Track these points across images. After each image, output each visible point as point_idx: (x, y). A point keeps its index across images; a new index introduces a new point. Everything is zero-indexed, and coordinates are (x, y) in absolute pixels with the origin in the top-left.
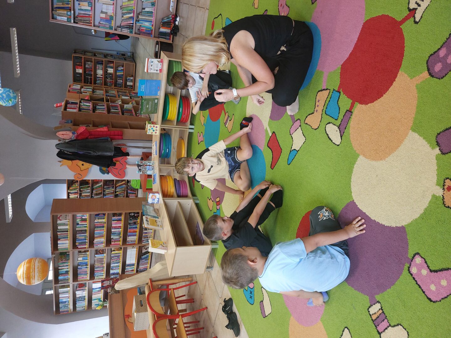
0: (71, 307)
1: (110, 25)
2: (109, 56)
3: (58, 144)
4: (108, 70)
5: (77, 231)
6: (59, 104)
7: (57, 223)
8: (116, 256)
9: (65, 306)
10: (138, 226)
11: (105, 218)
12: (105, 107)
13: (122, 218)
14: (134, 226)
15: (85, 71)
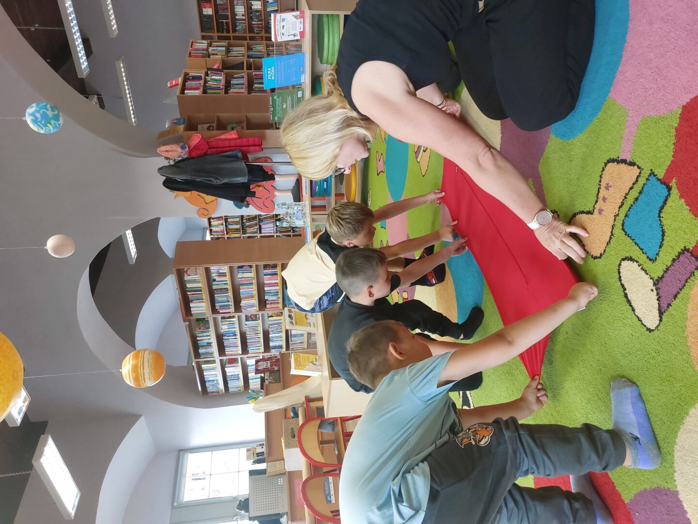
0: (221, 386)
4: (252, 5)
5: (214, 290)
6: (174, 81)
7: (185, 279)
8: (275, 324)
9: (213, 386)
11: (253, 271)
12: (244, 81)
15: (216, 11)
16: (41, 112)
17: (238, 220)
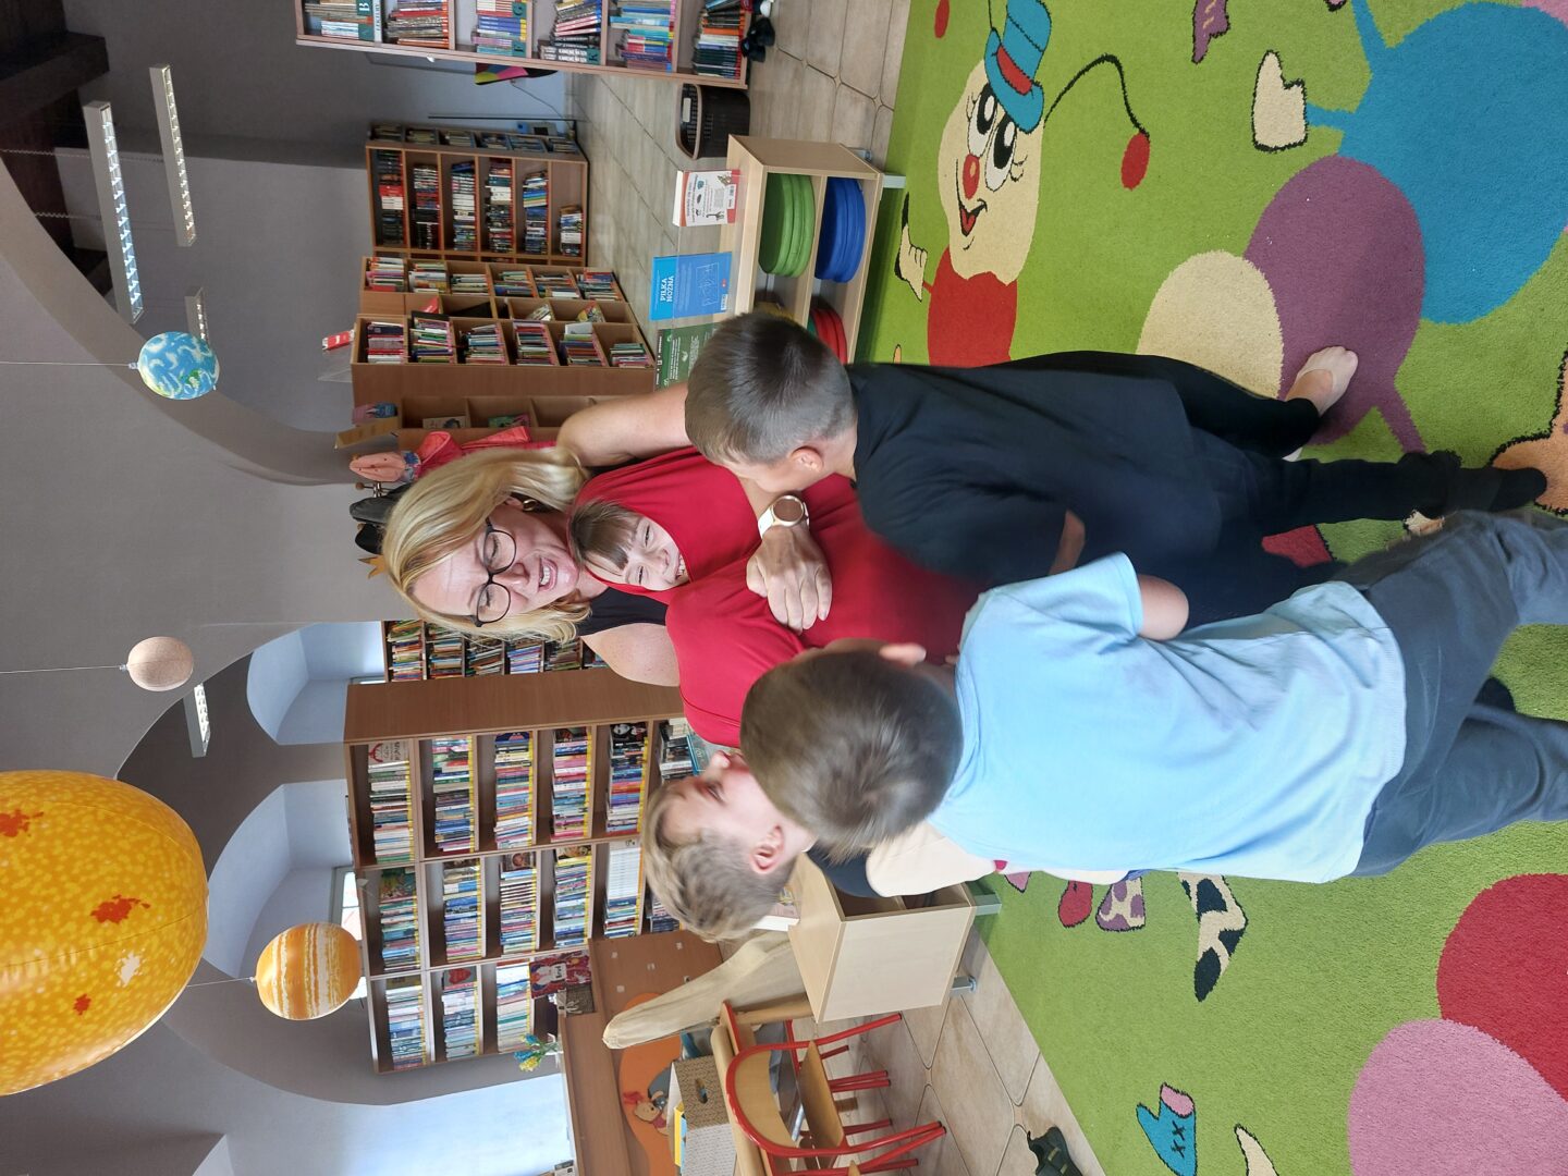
0: (429, 1045)
1: (514, 37)
2: (494, 139)
3: (359, 504)
4: (491, 194)
5: (437, 795)
6: (338, 338)
7: (370, 771)
8: (572, 876)
9: (408, 1044)
10: (644, 770)
11: (530, 747)
12: (498, 338)
13: (589, 743)
14: (630, 771)
15: (412, 203)
16: (179, 351)
17: (458, 648)
